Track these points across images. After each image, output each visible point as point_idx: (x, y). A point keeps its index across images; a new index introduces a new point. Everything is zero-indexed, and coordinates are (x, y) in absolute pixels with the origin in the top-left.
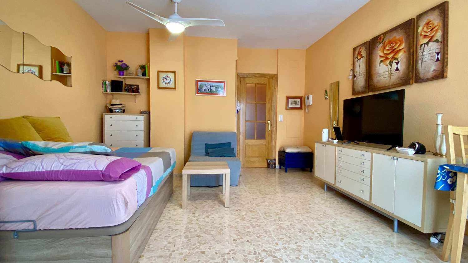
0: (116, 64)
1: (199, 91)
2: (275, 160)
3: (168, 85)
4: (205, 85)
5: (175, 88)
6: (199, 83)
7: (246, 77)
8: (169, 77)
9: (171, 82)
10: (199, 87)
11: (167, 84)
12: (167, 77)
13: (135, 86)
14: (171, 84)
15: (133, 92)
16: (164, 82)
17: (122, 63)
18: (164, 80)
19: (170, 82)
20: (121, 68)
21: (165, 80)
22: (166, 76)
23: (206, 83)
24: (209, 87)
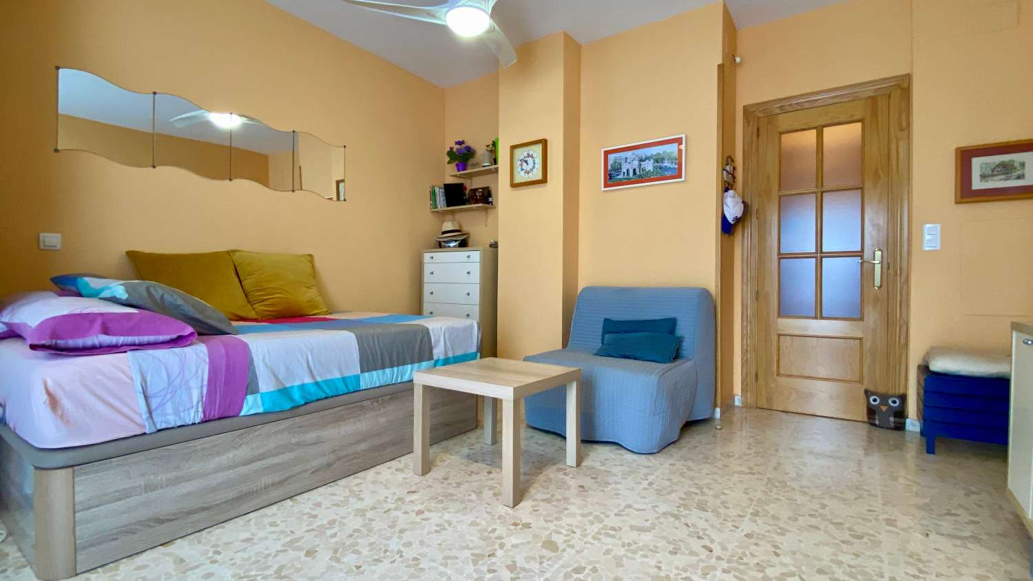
0: (452, 149)
1: (612, 177)
2: (903, 398)
3: (531, 174)
4: (626, 158)
5: (544, 180)
6: (611, 157)
7: (778, 111)
8: (532, 157)
9: (537, 166)
10: (609, 168)
11: (528, 172)
12: (529, 156)
13: (481, 190)
14: (535, 170)
15: (477, 202)
16: (522, 170)
17: (463, 146)
18: (521, 165)
19: (534, 167)
20: (462, 156)
21: (524, 164)
22: (526, 155)
23: (629, 154)
24: (636, 163)
